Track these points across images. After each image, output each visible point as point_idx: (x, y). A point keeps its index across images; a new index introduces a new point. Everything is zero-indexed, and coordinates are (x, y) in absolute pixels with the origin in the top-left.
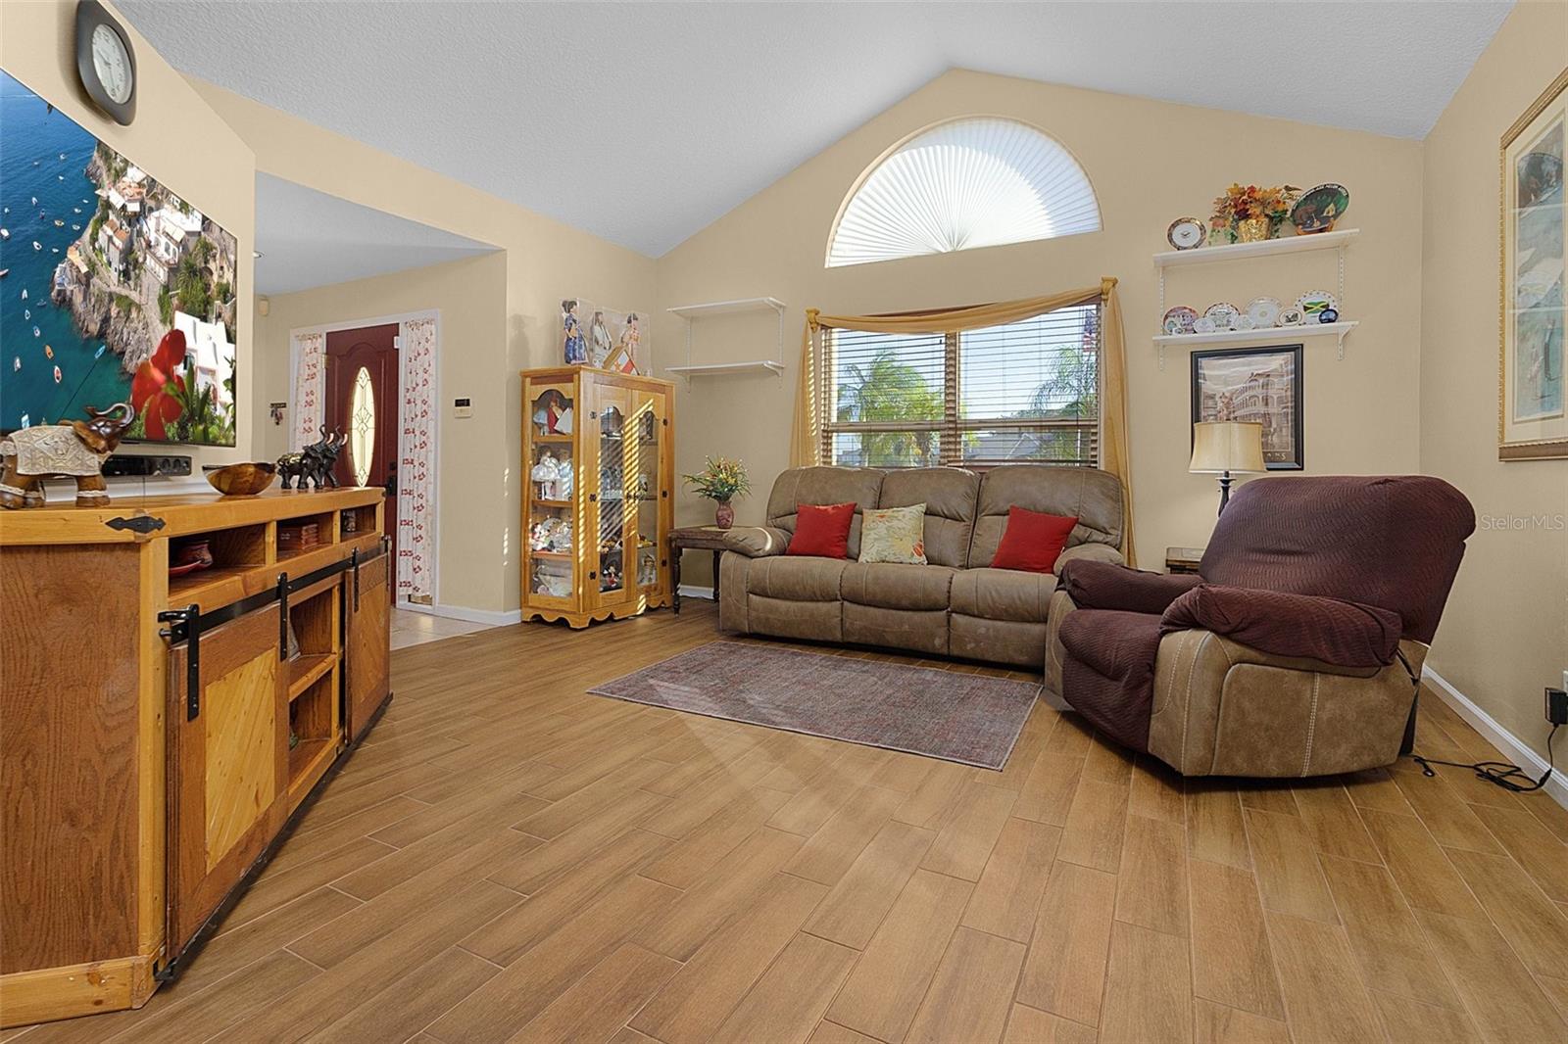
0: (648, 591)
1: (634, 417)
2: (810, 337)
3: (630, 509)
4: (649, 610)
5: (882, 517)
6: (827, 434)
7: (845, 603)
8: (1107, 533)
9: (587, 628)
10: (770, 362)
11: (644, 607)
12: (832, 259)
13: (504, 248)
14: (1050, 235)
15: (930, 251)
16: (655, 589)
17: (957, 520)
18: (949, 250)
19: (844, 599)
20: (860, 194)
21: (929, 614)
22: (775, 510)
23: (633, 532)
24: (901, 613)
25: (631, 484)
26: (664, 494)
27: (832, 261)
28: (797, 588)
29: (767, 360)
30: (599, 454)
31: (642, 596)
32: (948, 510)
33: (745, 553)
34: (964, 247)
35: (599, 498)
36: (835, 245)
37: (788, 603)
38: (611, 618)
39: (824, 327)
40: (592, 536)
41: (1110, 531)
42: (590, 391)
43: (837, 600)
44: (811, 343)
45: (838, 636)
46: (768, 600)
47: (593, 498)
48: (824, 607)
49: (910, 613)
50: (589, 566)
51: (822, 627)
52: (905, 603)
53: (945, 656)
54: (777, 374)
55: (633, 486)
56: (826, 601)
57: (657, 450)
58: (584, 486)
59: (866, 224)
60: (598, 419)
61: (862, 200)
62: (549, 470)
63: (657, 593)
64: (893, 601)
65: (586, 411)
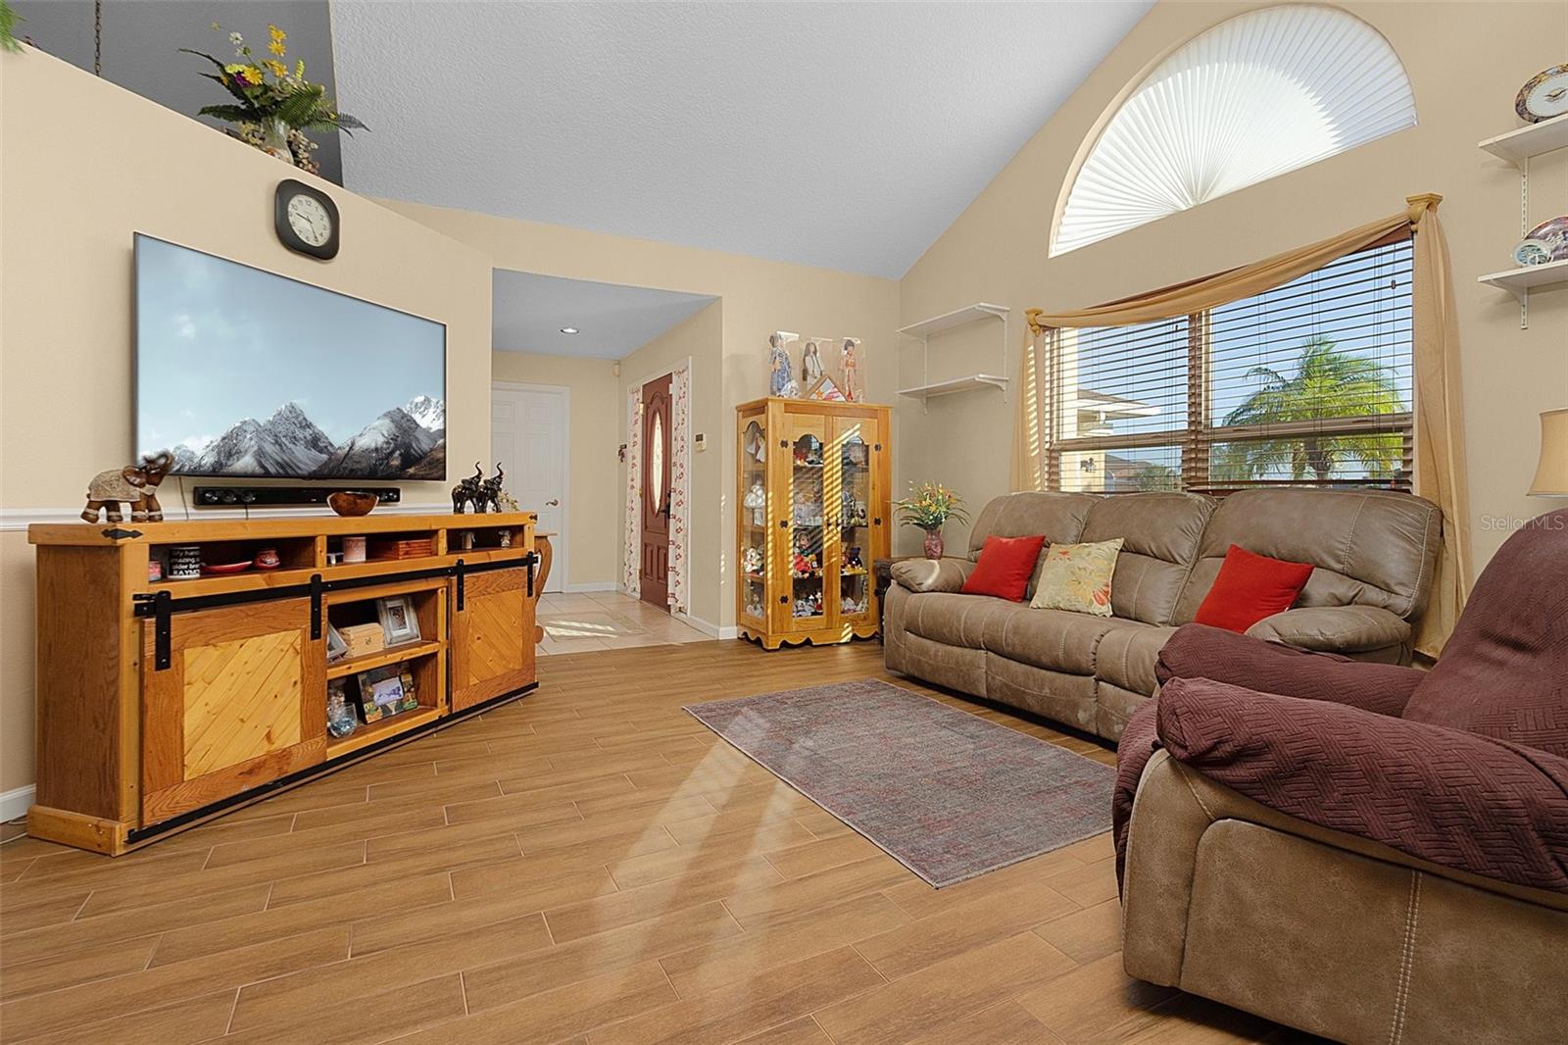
0: (854, 622)
1: (835, 443)
2: (1031, 341)
3: (830, 536)
4: (855, 638)
5: (1064, 553)
6: (1054, 454)
7: (990, 653)
8: (1391, 592)
9: (775, 650)
10: (981, 376)
11: (851, 635)
12: (1059, 246)
13: (720, 295)
14: (1336, 152)
15: (1170, 211)
16: (865, 619)
17: (1171, 562)
18: (1192, 203)
19: (988, 649)
20: (1091, 161)
21: (1074, 677)
22: (975, 542)
23: (834, 559)
24: (1044, 672)
25: (832, 510)
26: (877, 522)
27: (1056, 250)
28: (945, 631)
29: (978, 373)
30: (791, 480)
31: (847, 625)
32: (1158, 548)
33: (907, 587)
34: (1212, 196)
35: (790, 523)
36: (1062, 229)
37: (939, 646)
38: (808, 642)
39: (1045, 328)
40: (782, 560)
41: (1397, 589)
42: (779, 420)
43: (981, 648)
44: (1032, 348)
45: (983, 693)
46: (920, 639)
47: (784, 524)
48: (969, 653)
49: (1054, 674)
50: (779, 588)
51: (967, 677)
52: (1045, 660)
53: (1092, 735)
54: (1001, 388)
55: (835, 512)
56: (972, 648)
57: (868, 476)
58: (772, 512)
59: (1096, 196)
60: (791, 447)
61: (1093, 170)
62: (755, 498)
63: (866, 623)
64: (1034, 658)
65: (775, 440)
